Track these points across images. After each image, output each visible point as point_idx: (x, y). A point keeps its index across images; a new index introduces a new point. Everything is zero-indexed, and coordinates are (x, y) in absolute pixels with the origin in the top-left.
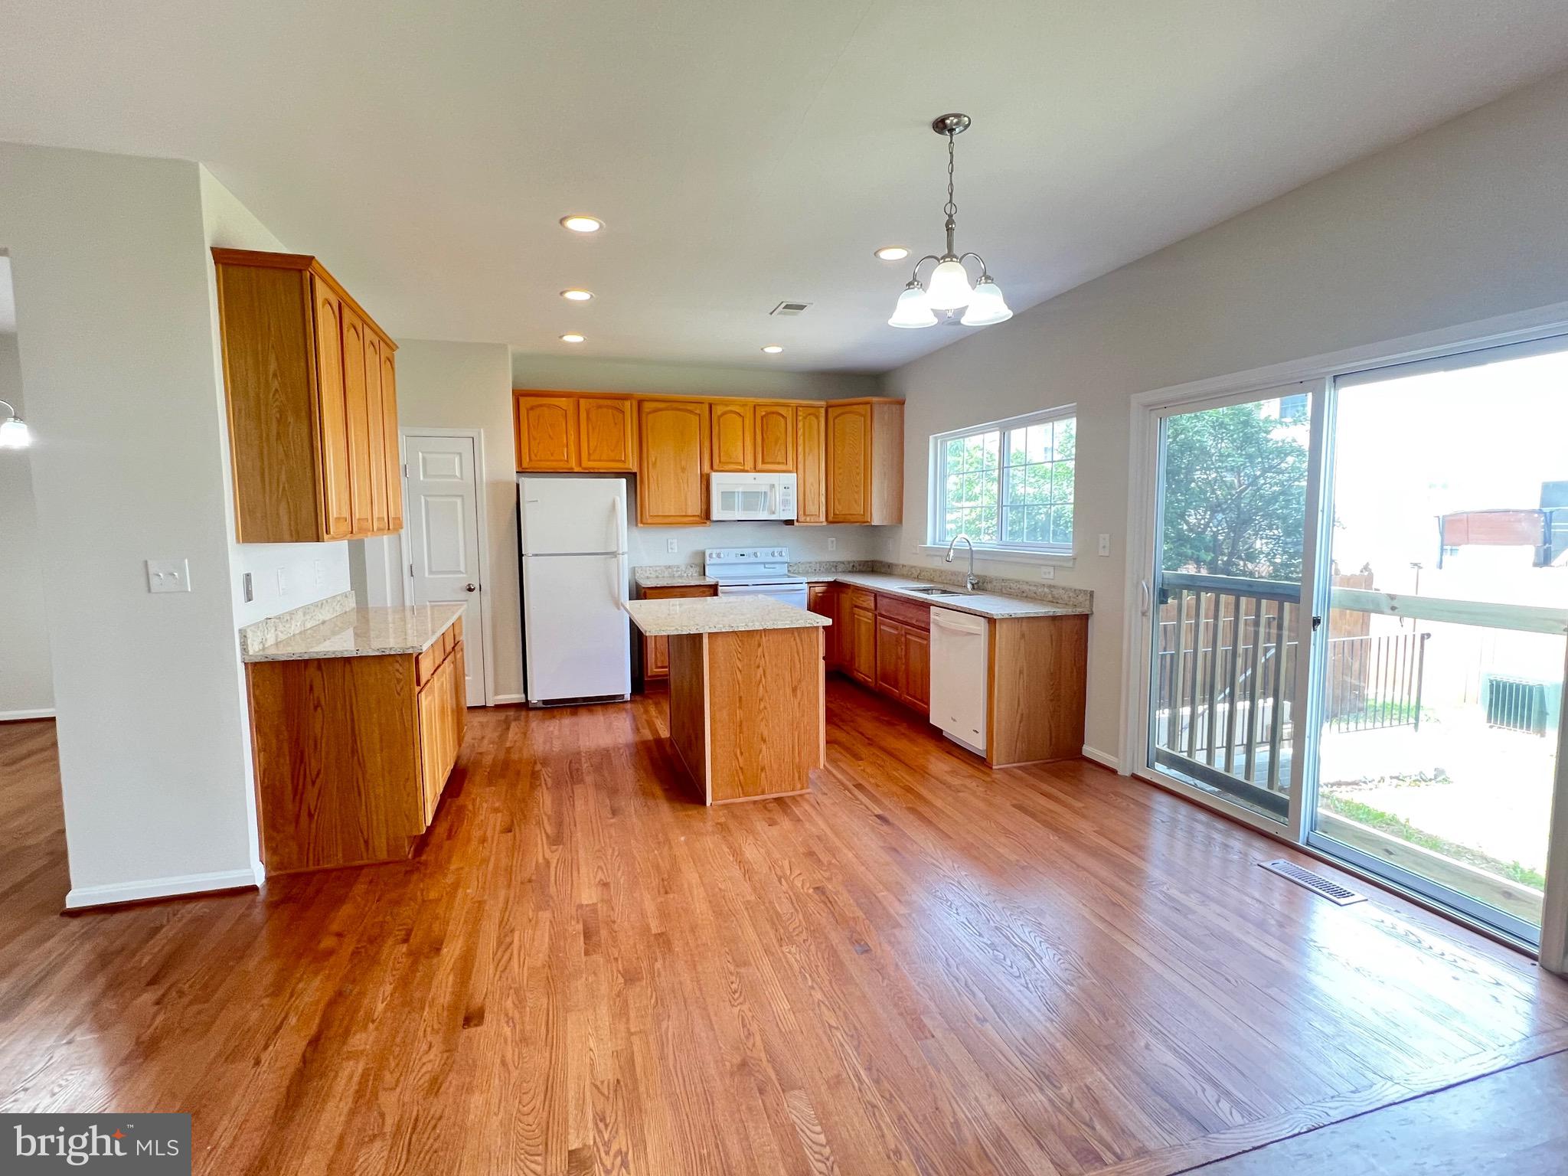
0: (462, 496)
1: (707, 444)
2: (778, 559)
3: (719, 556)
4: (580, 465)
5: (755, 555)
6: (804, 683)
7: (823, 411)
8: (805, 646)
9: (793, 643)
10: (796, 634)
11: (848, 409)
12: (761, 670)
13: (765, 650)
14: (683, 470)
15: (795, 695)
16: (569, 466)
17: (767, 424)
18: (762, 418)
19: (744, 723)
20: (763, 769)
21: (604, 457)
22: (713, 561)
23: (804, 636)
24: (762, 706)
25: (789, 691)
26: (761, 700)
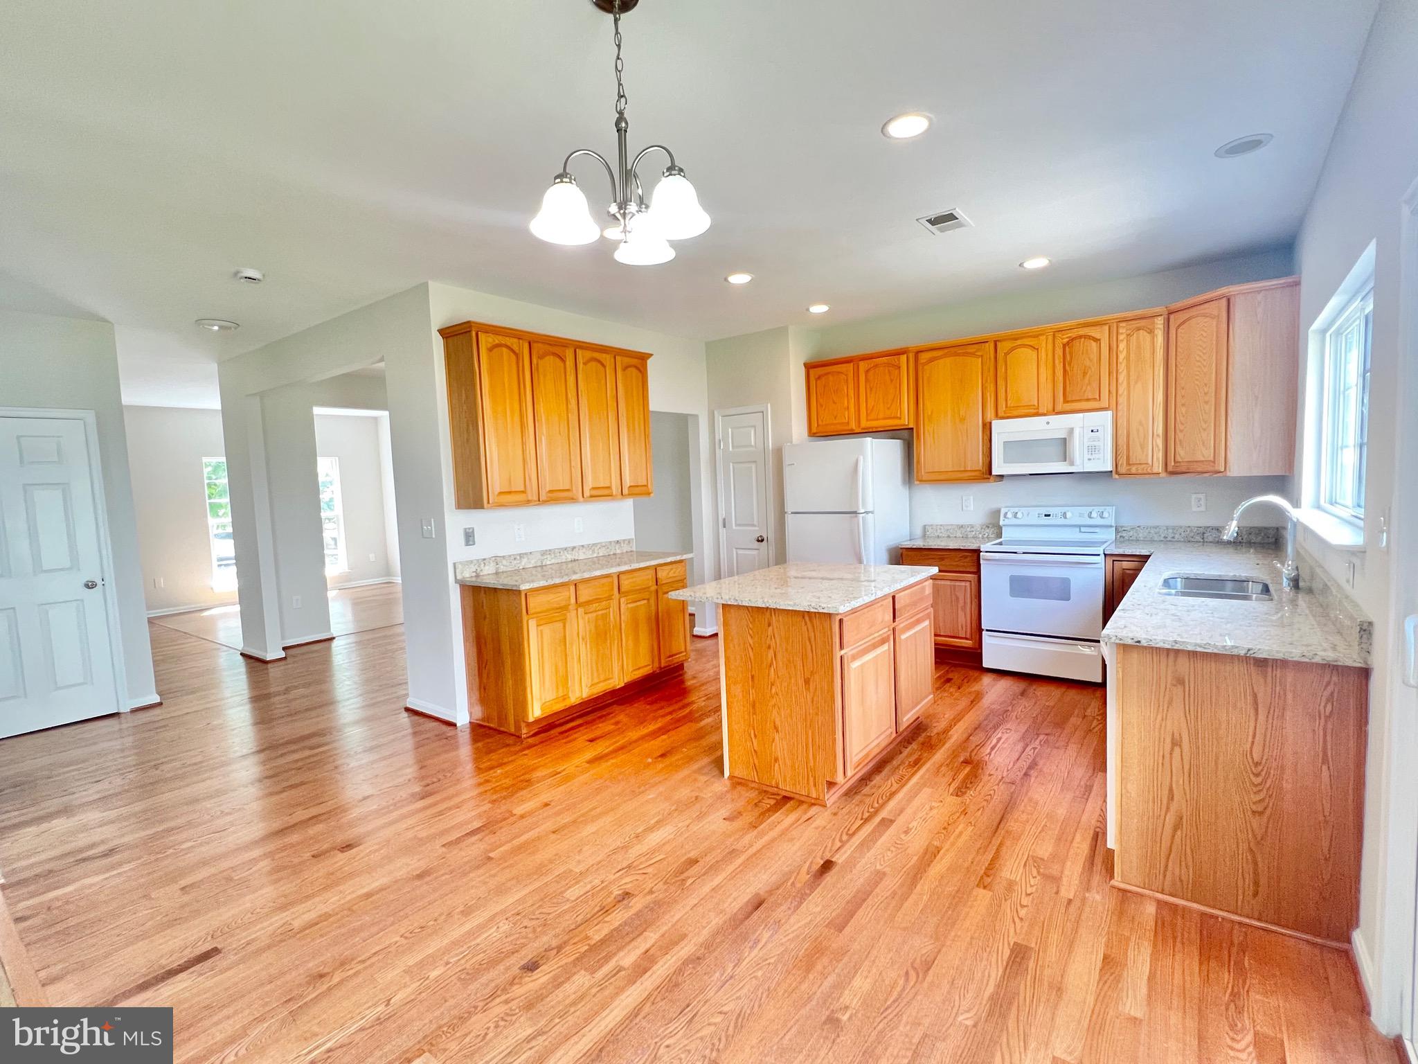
0: (755, 462)
1: (991, 387)
2: (1099, 521)
3: (1015, 515)
4: (859, 427)
5: (1064, 515)
6: (817, 677)
7: (1160, 322)
8: (818, 634)
9: (804, 628)
10: (807, 618)
11: (1193, 312)
12: (771, 653)
13: (775, 630)
14: (962, 420)
15: (808, 689)
16: (850, 428)
17: (1071, 354)
18: (1064, 346)
19: (757, 705)
20: (776, 760)
21: (881, 416)
22: (1007, 522)
23: (817, 622)
24: (773, 691)
25: (801, 682)
26: (772, 685)
